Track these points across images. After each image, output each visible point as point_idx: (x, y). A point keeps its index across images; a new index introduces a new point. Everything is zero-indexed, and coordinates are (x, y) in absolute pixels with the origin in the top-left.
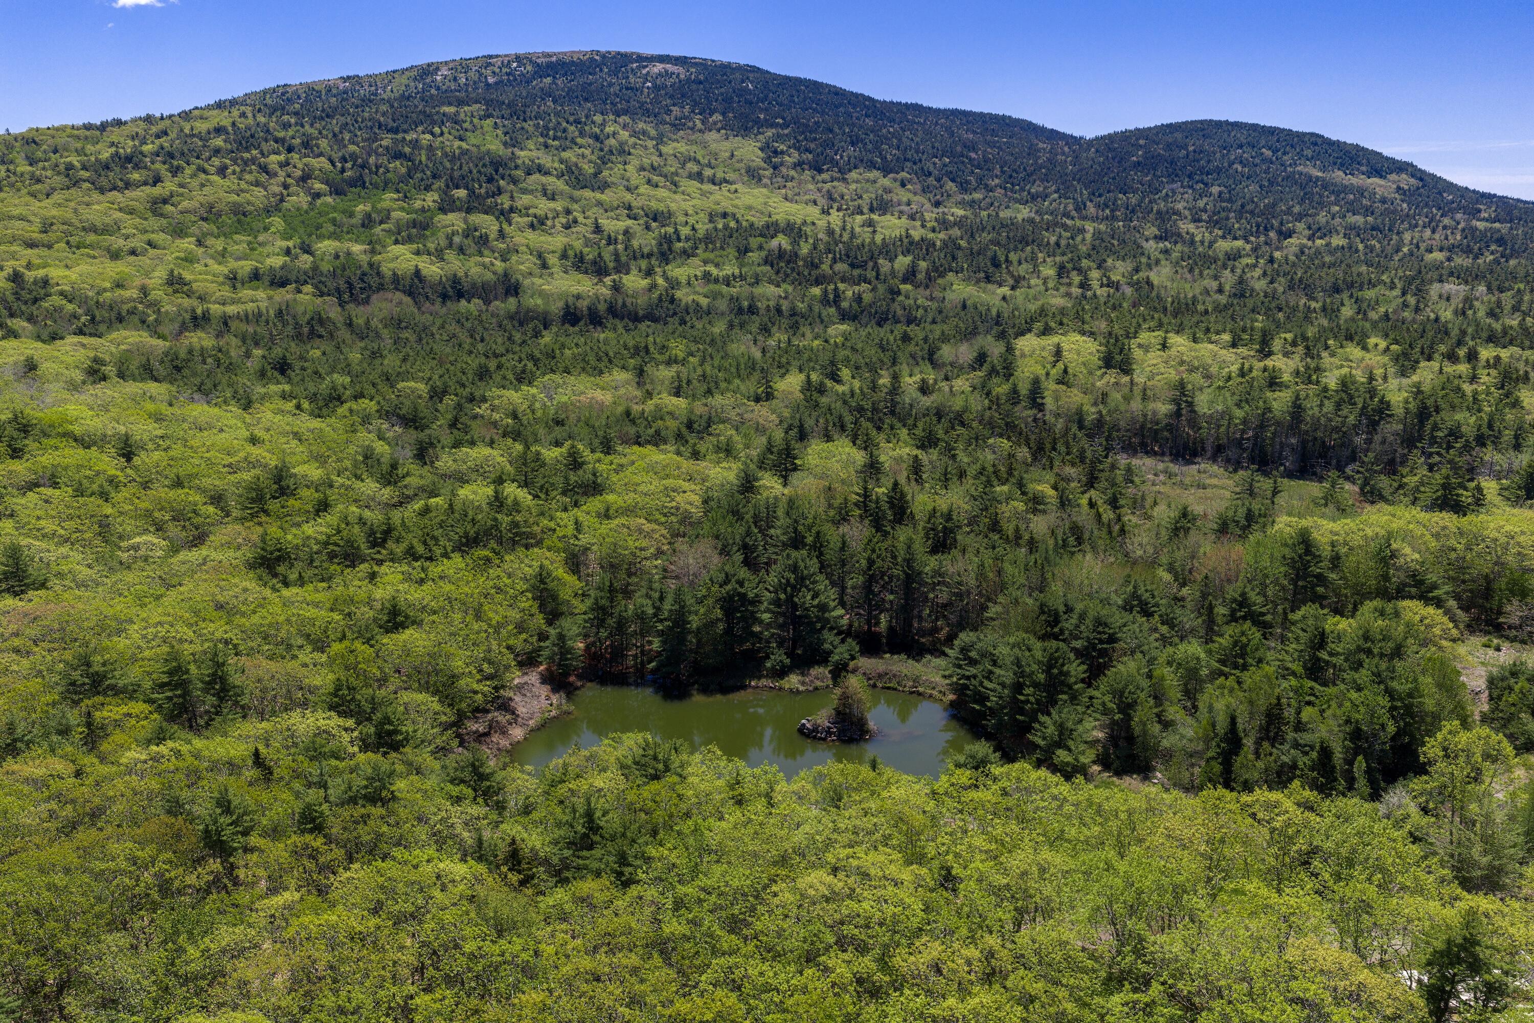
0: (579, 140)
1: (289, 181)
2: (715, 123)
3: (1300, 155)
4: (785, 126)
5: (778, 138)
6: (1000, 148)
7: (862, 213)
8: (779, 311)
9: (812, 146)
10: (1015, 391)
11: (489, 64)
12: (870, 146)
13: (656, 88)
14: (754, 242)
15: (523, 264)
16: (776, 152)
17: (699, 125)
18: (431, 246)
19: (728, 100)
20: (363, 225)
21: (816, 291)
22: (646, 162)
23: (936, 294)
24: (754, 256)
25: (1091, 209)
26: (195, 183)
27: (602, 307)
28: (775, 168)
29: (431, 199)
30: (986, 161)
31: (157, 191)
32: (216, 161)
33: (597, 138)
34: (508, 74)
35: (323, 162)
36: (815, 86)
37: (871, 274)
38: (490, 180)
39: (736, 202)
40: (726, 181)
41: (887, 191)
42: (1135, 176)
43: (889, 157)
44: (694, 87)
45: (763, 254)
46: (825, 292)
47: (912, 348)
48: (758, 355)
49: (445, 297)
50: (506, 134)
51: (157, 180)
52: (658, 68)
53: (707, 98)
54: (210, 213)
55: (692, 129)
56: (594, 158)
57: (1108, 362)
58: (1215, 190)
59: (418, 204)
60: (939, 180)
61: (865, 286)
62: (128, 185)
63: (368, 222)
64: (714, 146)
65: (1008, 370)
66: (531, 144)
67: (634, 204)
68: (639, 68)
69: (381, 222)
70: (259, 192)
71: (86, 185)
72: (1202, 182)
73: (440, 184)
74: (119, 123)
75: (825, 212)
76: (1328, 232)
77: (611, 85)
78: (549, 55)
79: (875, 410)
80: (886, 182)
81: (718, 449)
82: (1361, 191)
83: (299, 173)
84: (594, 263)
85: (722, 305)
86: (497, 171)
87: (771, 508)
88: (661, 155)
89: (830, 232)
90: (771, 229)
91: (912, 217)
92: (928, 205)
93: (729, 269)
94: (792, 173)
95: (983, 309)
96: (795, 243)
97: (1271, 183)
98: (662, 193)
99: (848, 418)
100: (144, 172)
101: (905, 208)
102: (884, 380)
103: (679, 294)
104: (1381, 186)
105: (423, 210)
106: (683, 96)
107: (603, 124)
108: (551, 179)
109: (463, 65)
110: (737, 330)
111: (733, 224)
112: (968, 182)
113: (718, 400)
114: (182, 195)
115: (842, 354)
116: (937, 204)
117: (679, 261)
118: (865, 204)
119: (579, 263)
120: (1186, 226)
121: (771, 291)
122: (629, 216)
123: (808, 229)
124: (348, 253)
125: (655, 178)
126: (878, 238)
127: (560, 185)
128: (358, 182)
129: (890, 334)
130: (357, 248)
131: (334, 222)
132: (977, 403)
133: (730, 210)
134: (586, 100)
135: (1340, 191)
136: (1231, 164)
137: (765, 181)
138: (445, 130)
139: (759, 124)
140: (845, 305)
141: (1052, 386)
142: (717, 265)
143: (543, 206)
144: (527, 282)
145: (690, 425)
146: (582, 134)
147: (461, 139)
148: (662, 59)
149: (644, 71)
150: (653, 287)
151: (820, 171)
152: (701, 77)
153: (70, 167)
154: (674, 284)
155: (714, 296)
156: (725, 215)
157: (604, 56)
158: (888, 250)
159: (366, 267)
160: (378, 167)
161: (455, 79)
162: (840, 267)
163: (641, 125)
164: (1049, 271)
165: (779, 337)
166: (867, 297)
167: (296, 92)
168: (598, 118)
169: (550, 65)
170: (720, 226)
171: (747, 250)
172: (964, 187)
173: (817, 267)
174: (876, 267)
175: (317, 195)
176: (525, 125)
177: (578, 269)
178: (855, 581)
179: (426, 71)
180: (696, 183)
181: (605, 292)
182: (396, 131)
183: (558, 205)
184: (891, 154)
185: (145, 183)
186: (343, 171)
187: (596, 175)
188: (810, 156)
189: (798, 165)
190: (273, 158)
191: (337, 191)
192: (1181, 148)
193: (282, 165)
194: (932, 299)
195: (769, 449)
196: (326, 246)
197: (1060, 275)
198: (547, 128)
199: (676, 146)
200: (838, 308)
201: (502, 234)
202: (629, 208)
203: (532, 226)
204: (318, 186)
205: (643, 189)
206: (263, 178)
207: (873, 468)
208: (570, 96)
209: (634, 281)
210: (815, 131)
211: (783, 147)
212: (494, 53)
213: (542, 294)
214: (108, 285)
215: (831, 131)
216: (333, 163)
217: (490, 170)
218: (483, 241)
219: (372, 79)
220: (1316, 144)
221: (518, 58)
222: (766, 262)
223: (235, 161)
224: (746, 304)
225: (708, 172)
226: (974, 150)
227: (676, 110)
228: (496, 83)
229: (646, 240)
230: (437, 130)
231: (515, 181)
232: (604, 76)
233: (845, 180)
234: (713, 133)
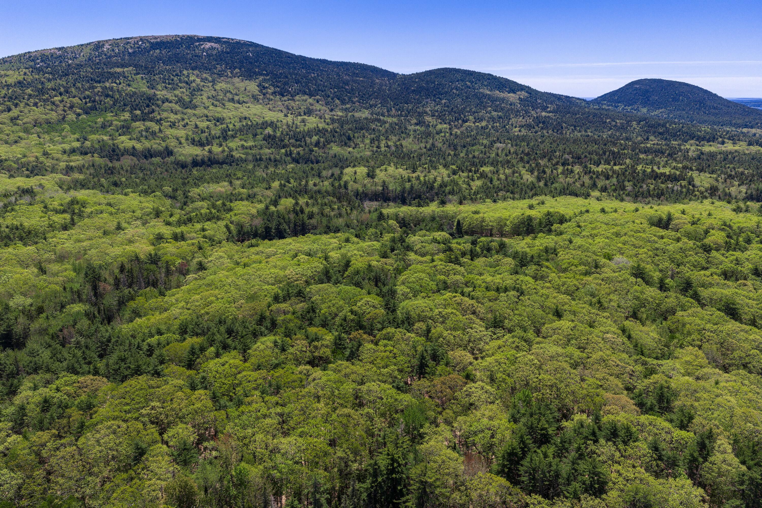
0: (180, 84)
1: (65, 108)
2: (237, 73)
3: (482, 84)
4: (267, 75)
5: (264, 80)
6: (359, 83)
7: (301, 115)
8: (270, 159)
9: (279, 85)
10: (340, 185)
11: (128, 43)
12: (304, 84)
13: (209, 56)
14: (259, 131)
15: (172, 143)
16: (264, 88)
17: (230, 74)
18: (135, 136)
19: (241, 62)
20: (103, 128)
21: (283, 151)
22: (210, 95)
23: (327, 151)
24: (259, 137)
25: (393, 111)
26: (26, 110)
27: (206, 159)
28: (264, 95)
29: (127, 115)
30: (352, 90)
31: (11, 114)
32: (32, 100)
33: (187, 83)
34: (138, 48)
35: (76, 100)
37: (303, 144)
38: (148, 106)
39: (249, 112)
40: (244, 102)
41: (312, 105)
42: (412, 96)
43: (312, 89)
44: (225, 54)
45: (263, 136)
46: (286, 151)
47: (314, 172)
48: (265, 176)
49: (146, 157)
50: (148, 82)
51: (9, 110)
52: (208, 45)
53: (232, 61)
54: (36, 124)
55: (227, 76)
56: (188, 93)
57: (368, 175)
58: (443, 101)
59: (122, 118)
60: (332, 99)
61: (301, 148)
63: (104, 126)
64: (237, 85)
65: (340, 178)
66: (159, 87)
67: (209, 115)
68: (199, 44)
69: (109, 126)
70: (54, 114)
72: (439, 98)
73: (128, 108)
75: (286, 116)
76: (481, 120)
77: (187, 54)
78: (156, 38)
79: (301, 191)
80: (311, 101)
81: (258, 201)
82: (503, 100)
83: (68, 105)
84: (199, 141)
85: (250, 158)
86: (150, 102)
87: (273, 213)
88: (215, 90)
89: (288, 126)
90: (265, 125)
91: (321, 118)
92: (328, 111)
93: (250, 143)
94: (272, 97)
95: (341, 156)
96: (274, 131)
97: (467, 98)
98: (219, 109)
99: (292, 193)
101: (318, 112)
102: (303, 183)
103: (234, 154)
104: (512, 97)
105: (125, 120)
106: (221, 60)
107: (188, 76)
108: (173, 105)
109: (115, 43)
110: (257, 167)
111: (249, 123)
112: (344, 100)
113: (255, 190)
114: (22, 116)
115: (291, 175)
116: (332, 110)
117: (230, 140)
118: (302, 111)
119: (193, 142)
120: (428, 119)
121: (267, 151)
122: (207, 120)
123: (279, 124)
124: (103, 140)
125: (215, 103)
126: (306, 129)
127: (177, 107)
128: (94, 108)
129: (307, 167)
130: (105, 138)
131: (90, 126)
132: (330, 189)
133: (247, 116)
134: (178, 62)
135: (493, 100)
136: (452, 89)
137: (261, 101)
138: (122, 81)
139: (256, 74)
140: (294, 156)
141: (352, 183)
142: (245, 141)
143: (173, 117)
144: (175, 150)
145: (249, 196)
146: (180, 81)
147: (130, 86)
148: (209, 39)
149: (202, 47)
150: (223, 151)
151: (283, 96)
152: (228, 50)
154: (231, 150)
155: (247, 154)
156: (245, 118)
157: (182, 38)
158: (309, 133)
159: (112, 146)
160: (101, 101)
161: (113, 50)
162: (292, 141)
163: (205, 75)
164: (367, 141)
165: (271, 169)
166: (302, 153)
167: (35, 56)
168: (185, 72)
169: (157, 43)
170: (244, 124)
171: (256, 135)
172: (343, 103)
173: (283, 141)
174: (305, 141)
175: (79, 115)
176: (155, 78)
177: (193, 144)
178: (292, 225)
179: (98, 45)
180: (231, 104)
181: (206, 153)
182: (100, 82)
183: (179, 116)
184: (313, 87)
185: (5, 111)
186: (86, 103)
187: (190, 102)
188: (279, 89)
189: (274, 93)
190: (56, 98)
191: (86, 112)
192: (432, 83)
193: (60, 102)
194: (325, 153)
195: (271, 201)
196: (93, 137)
197: (371, 143)
198: (165, 79)
199: (221, 85)
200: (291, 157)
201: (160, 131)
202: (207, 116)
203: (171, 126)
204: (78, 110)
205: (211, 108)
206: (54, 108)
207: (297, 204)
208: (170, 60)
209: (216, 149)
210: (280, 78)
211: (267, 85)
212: (130, 36)
213: (183, 155)
215: (287, 77)
216: (81, 100)
217: (147, 101)
218: (154, 134)
220: (489, 79)
221: (141, 39)
222: (264, 139)
223: (40, 100)
224: (258, 157)
225: (236, 98)
226: (348, 84)
227: (219, 67)
228: (134, 52)
229: (216, 131)
230: (118, 81)
231: (158, 106)
232: (183, 50)
233: (294, 100)
234: (236, 78)
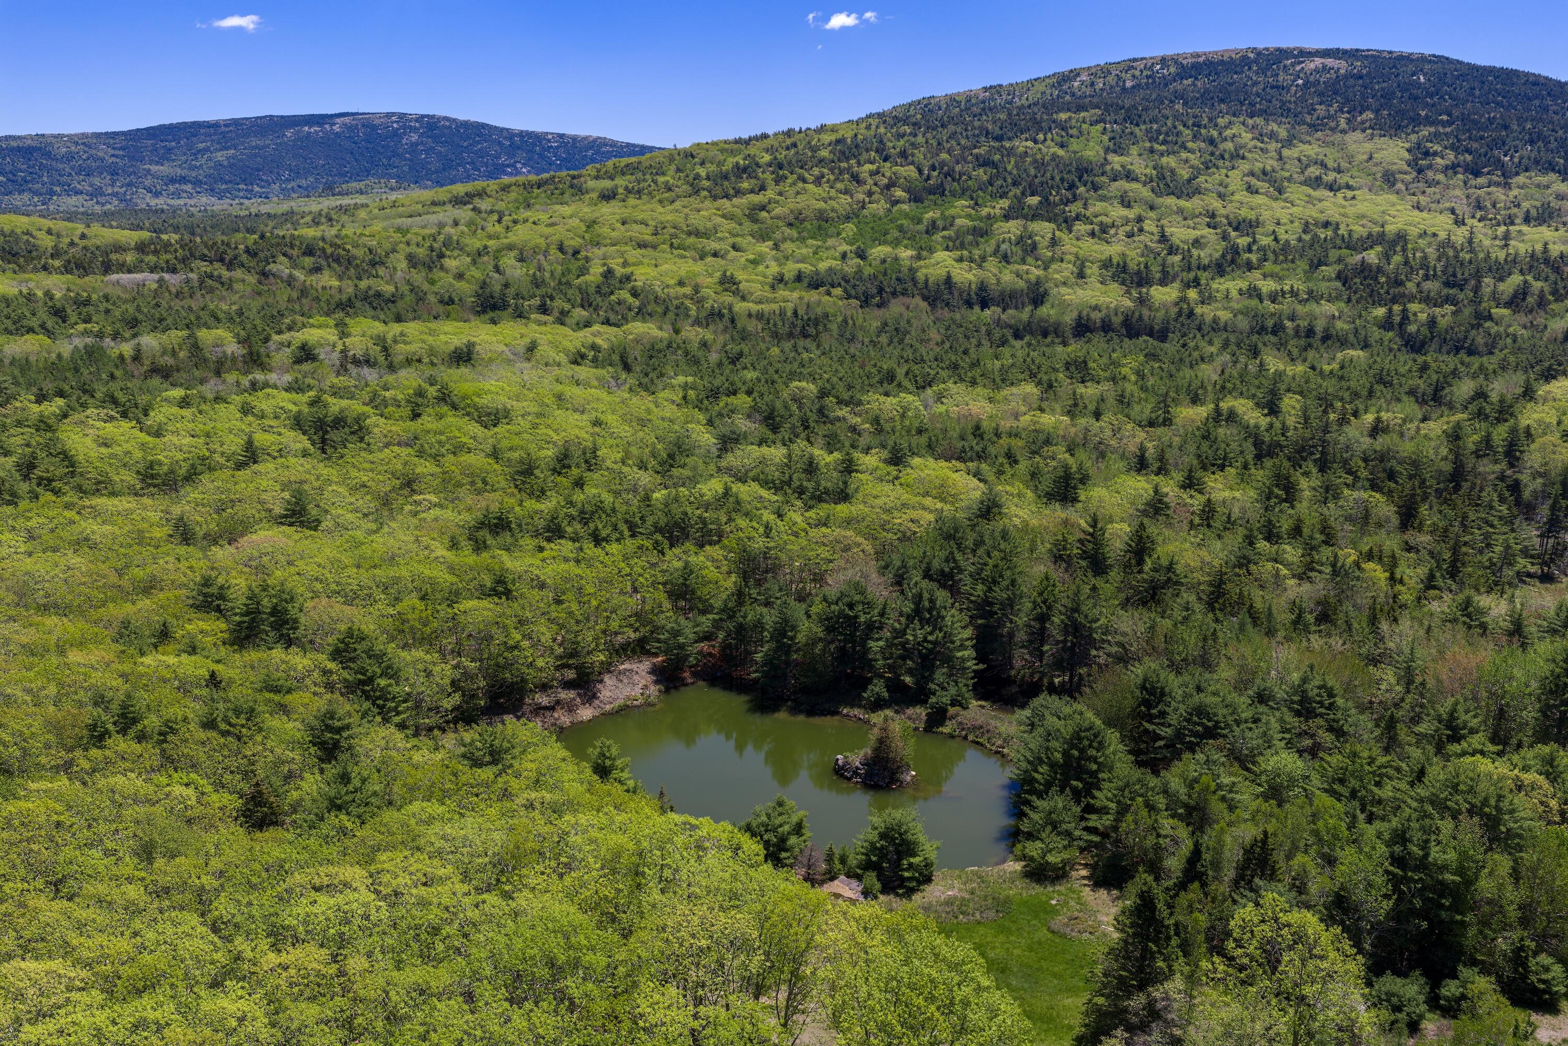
0: (1190, 145)
1: (875, 188)
2: (1363, 122)
4: (1448, 123)
5: (1430, 139)
9: (1475, 145)
11: (1131, 68)
12: (1554, 145)
13: (1306, 84)
14: (1338, 255)
15: (1060, 273)
16: (1427, 154)
17: (1343, 124)
18: (978, 253)
19: (1387, 96)
20: (927, 232)
21: (1378, 311)
22: (1258, 166)
23: (1541, 321)
24: (1327, 270)
26: (792, 191)
27: (1116, 320)
28: (1420, 171)
29: (1001, 206)
31: (759, 198)
32: (816, 171)
33: (1211, 141)
34: (1148, 77)
35: (909, 171)
36: (1508, 76)
37: (1464, 295)
38: (1070, 187)
39: (1348, 210)
40: (1348, 187)
44: (1352, 81)
45: (1340, 267)
46: (1390, 313)
49: (965, 304)
50: (1111, 139)
51: (762, 189)
52: (1318, 61)
53: (1363, 94)
54: (796, 220)
55: (1332, 129)
56: (1198, 163)
59: (985, 211)
61: (1449, 308)
62: (738, 193)
63: (930, 229)
64: (1351, 148)
66: (1132, 149)
67: (1220, 212)
68: (1293, 65)
69: (944, 229)
70: (845, 199)
71: (705, 193)
73: (1017, 191)
74: (765, 136)
75: (1459, 222)
80: (1563, 187)
83: (886, 181)
84: (1138, 273)
86: (1080, 178)
88: (1281, 159)
90: (1371, 240)
94: (1440, 177)
96: (1386, 256)
98: (1259, 199)
100: (753, 181)
105: (988, 217)
106: (1335, 93)
107: (1227, 127)
108: (1134, 185)
109: (1104, 71)
111: (1327, 236)
114: (777, 202)
117: (1234, 274)
119: (1120, 274)
122: (1209, 226)
123: (1418, 241)
124: (896, 259)
125: (1259, 184)
127: (1144, 191)
128: (938, 190)
130: (906, 254)
131: (901, 229)
133: (1336, 218)
134: (1222, 101)
137: (1399, 185)
139: (1417, 121)
143: (1114, 214)
144: (1055, 291)
146: (1195, 137)
147: (1062, 146)
148: (1326, 53)
149: (1298, 68)
151: (1477, 174)
152: (1365, 72)
153: (697, 177)
154: (1207, 299)
155: (1245, 312)
156: (1324, 224)
157: (1259, 53)
158: (1504, 267)
159: (905, 270)
160: (961, 175)
161: (1093, 85)
163: (1272, 127)
167: (938, 104)
168: (1224, 121)
169: (1195, 66)
170: (1311, 237)
171: (1322, 264)
173: (1400, 284)
174: (1475, 287)
175: (897, 202)
176: (1136, 130)
177: (1115, 279)
179: (1065, 78)
180: (1308, 190)
181: (1129, 304)
182: (999, 138)
183: (1132, 213)
185: (752, 191)
186: (928, 178)
187: (1189, 181)
188: (1469, 158)
189: (1453, 168)
190: (867, 167)
191: (916, 198)
193: (872, 174)
196: (879, 251)
198: (1159, 132)
199: (1305, 149)
201: (1054, 242)
202: (1213, 216)
203: (1093, 234)
204: (899, 193)
205: (1239, 196)
206: (853, 186)
208: (1206, 98)
209: (1167, 294)
210: (1486, 129)
211: (1437, 148)
214: (672, 282)
215: (1506, 127)
216: (920, 171)
217: (1073, 177)
218: (1031, 249)
219: (1012, 89)
221: (1163, 61)
222: (1337, 276)
223: (832, 170)
225: (1330, 177)
227: (1321, 110)
228: (1133, 87)
230: (1041, 137)
231: (1095, 188)
232: (1251, 74)
233: (1507, 186)
234: (1358, 135)
